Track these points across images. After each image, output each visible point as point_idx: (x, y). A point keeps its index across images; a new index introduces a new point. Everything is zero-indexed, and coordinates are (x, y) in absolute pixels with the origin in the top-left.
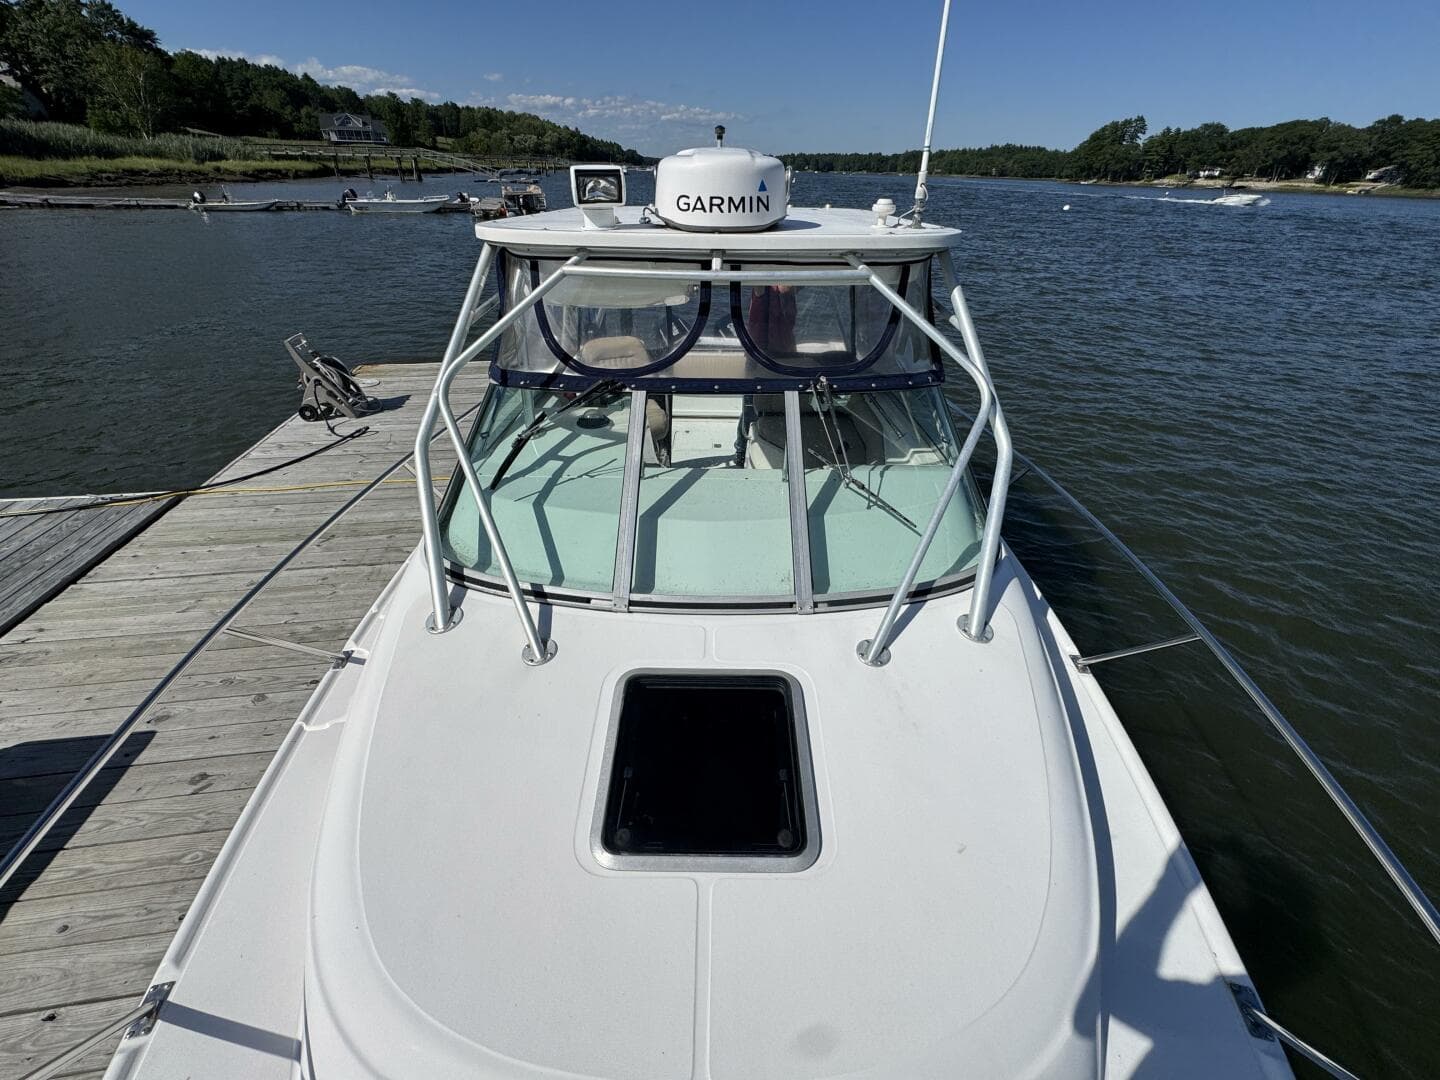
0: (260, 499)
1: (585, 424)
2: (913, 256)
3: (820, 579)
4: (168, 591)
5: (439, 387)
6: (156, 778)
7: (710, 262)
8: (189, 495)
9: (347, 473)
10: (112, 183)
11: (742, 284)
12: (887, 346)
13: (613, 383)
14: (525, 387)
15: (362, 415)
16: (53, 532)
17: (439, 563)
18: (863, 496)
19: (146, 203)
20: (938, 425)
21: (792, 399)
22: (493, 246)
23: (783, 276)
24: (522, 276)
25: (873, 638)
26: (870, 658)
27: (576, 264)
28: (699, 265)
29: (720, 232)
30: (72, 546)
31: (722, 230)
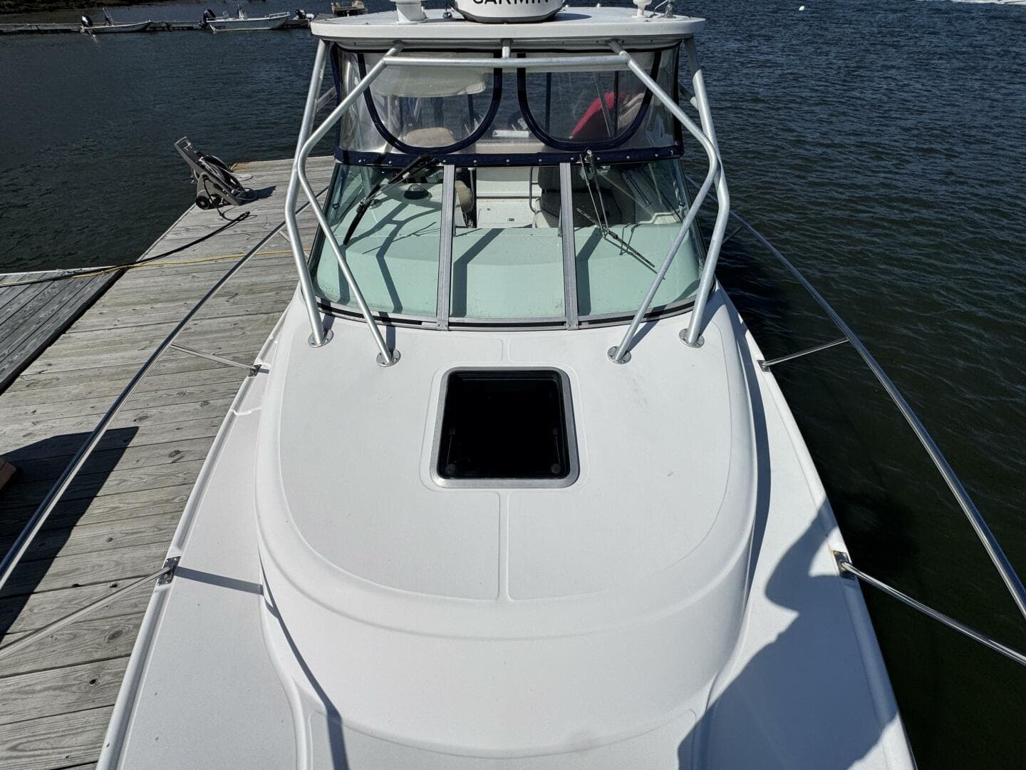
0: (179, 269)
1: (410, 196)
2: (664, 43)
3: (583, 305)
4: (130, 336)
5: (297, 164)
6: (147, 454)
7: (501, 51)
8: (129, 268)
9: (240, 248)
10: (13, 10)
11: (527, 71)
12: (640, 124)
13: (429, 159)
14: (363, 164)
15: (242, 203)
16: (39, 297)
17: (313, 300)
18: (616, 245)
19: (45, 28)
20: (676, 193)
21: (565, 169)
22: (327, 41)
23: (558, 62)
24: (352, 69)
25: (619, 345)
26: (616, 358)
27: (394, 55)
28: (493, 54)
29: (508, 23)
30: (56, 307)
31: (510, 21)
